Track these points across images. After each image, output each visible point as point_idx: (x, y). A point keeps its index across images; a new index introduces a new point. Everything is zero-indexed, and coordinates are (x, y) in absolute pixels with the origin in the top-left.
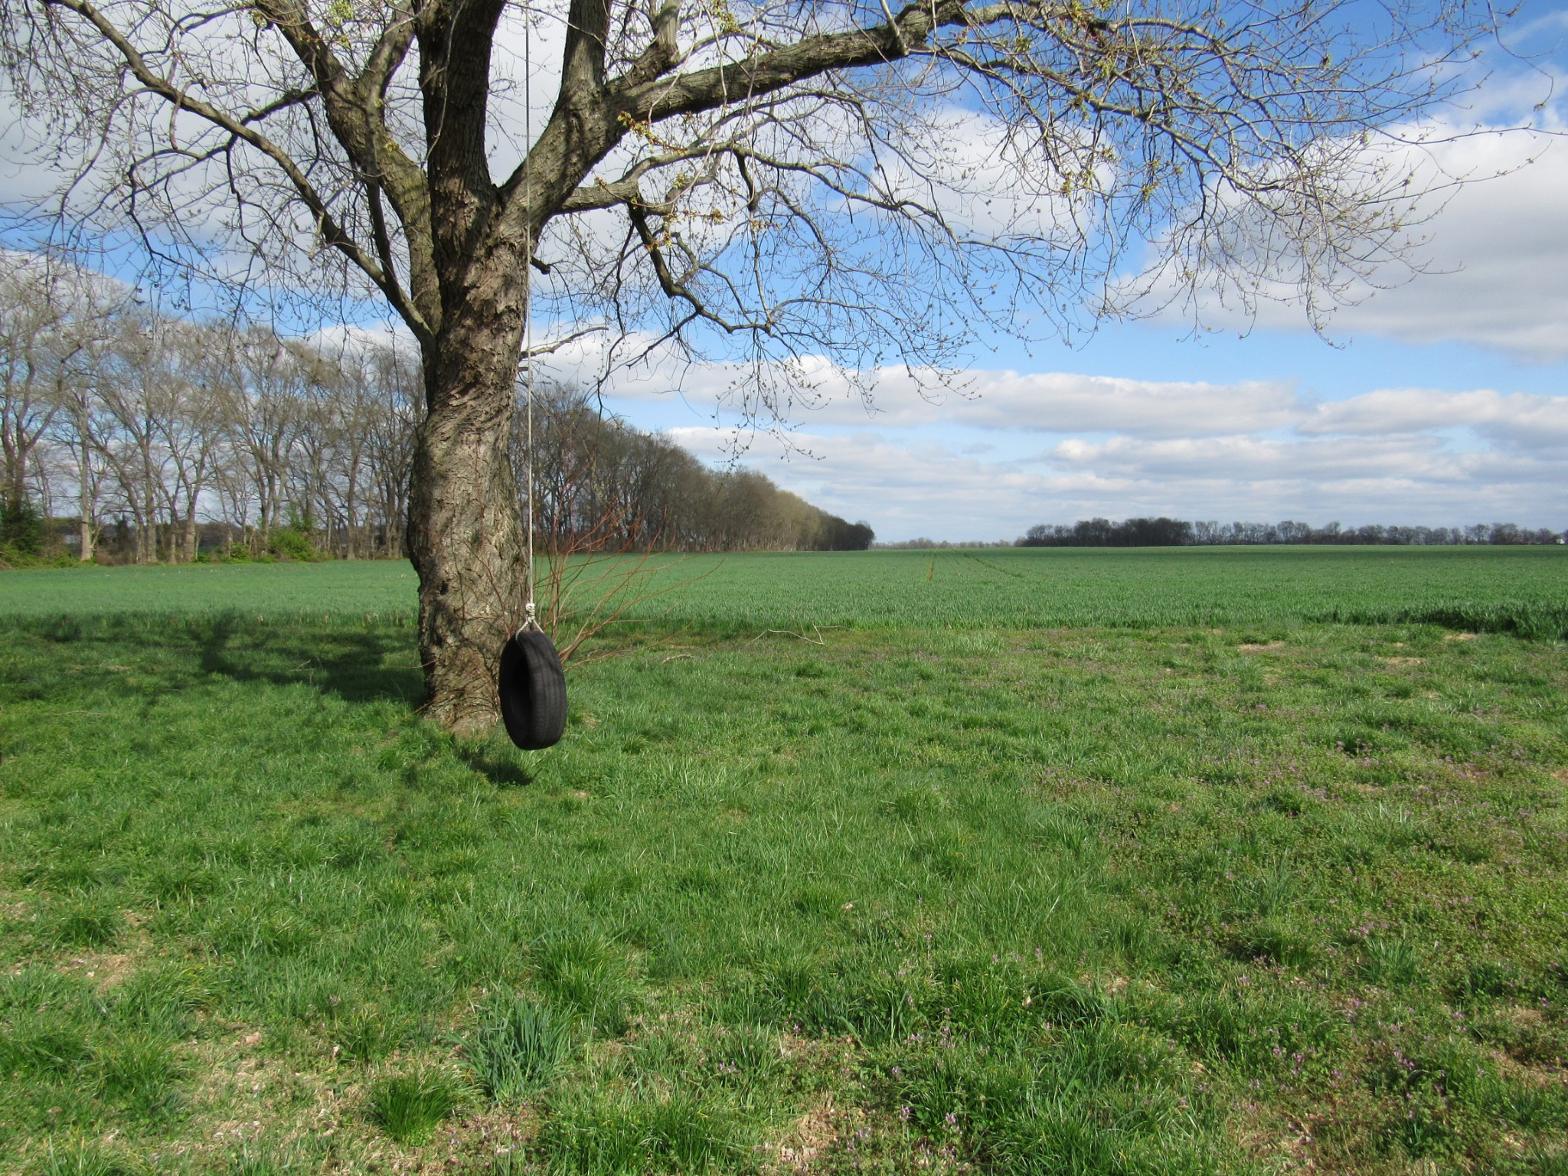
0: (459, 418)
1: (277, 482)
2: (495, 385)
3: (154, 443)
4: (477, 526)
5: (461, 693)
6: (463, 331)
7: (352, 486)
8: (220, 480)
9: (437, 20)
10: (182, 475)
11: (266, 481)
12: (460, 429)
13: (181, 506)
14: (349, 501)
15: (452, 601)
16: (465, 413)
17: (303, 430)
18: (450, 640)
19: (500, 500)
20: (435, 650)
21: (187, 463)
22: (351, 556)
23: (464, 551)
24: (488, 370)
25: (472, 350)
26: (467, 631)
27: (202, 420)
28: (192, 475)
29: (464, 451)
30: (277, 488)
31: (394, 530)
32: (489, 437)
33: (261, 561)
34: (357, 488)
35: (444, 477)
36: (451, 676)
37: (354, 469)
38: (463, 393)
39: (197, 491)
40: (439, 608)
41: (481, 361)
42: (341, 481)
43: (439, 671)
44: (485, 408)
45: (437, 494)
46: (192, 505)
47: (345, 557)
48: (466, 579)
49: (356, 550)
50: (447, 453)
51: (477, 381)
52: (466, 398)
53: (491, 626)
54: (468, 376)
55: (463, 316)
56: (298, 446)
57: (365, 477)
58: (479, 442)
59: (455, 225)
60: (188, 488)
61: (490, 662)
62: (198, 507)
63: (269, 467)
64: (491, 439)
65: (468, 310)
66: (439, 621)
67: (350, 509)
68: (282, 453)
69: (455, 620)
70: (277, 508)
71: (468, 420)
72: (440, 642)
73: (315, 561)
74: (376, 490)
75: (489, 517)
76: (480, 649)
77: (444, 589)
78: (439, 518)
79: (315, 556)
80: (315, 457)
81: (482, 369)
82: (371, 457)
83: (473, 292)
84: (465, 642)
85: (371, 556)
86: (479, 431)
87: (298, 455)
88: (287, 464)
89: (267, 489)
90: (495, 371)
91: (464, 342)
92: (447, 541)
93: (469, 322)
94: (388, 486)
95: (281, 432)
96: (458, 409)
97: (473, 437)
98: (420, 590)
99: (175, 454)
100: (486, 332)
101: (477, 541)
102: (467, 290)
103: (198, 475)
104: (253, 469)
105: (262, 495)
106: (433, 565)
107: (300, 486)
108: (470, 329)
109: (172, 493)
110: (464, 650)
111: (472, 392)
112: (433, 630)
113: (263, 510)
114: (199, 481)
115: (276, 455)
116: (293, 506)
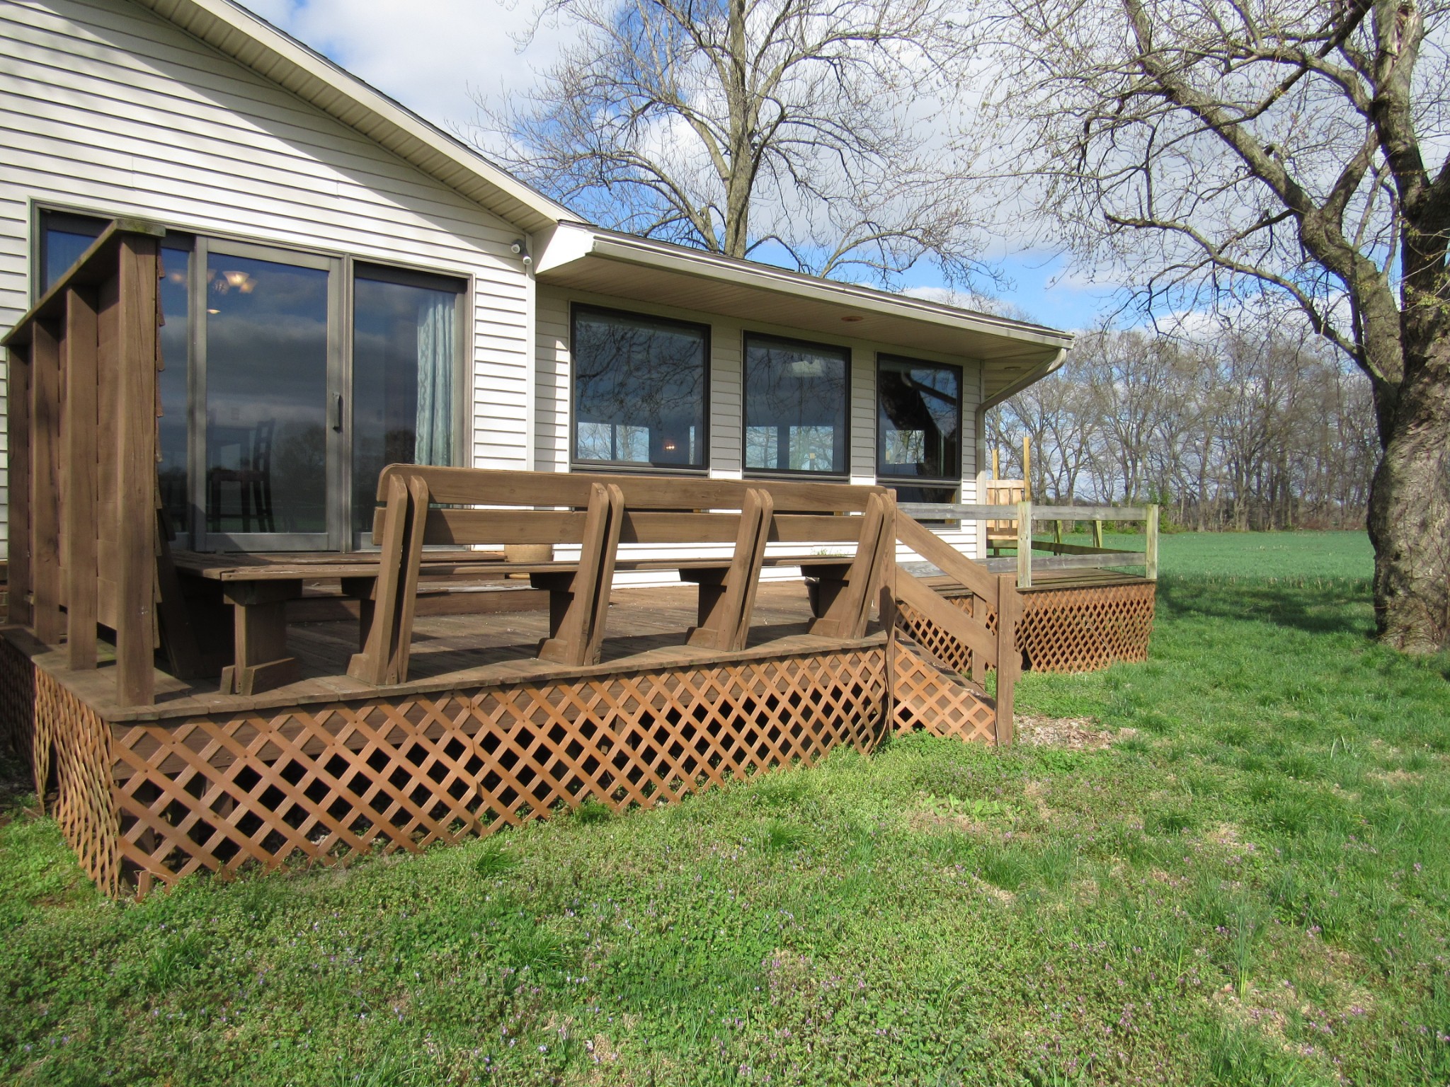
0: (1413, 442)
1: (1139, 464)
2: (1443, 420)
3: (1046, 435)
4: (1424, 515)
5: (1408, 629)
6: (1421, 386)
7: (1203, 465)
8: (1093, 464)
9: (1417, 202)
10: (1065, 463)
11: (1129, 463)
12: (1414, 450)
13: (1063, 485)
14: (1201, 478)
15: (1402, 566)
16: (1418, 439)
17: (1162, 417)
18: (1400, 592)
19: (1442, 498)
20: (1388, 598)
21: (1069, 451)
22: (1201, 528)
23: (1414, 532)
24: (1439, 409)
25: (1428, 398)
26: (1414, 587)
27: (1083, 415)
28: (1072, 462)
29: (1417, 465)
30: (1139, 468)
31: (1241, 504)
32: (1436, 454)
33: (1124, 532)
34: (1208, 467)
35: (1401, 482)
36: (1400, 617)
37: (1205, 449)
38: (1418, 426)
39: (1075, 474)
40: (1393, 570)
41: (1434, 404)
42: (1193, 460)
43: (1391, 613)
44: (1434, 435)
45: (1395, 493)
46: (1071, 485)
47: (1195, 529)
48: (1415, 551)
49: (1206, 523)
50: (1404, 466)
51: (1430, 417)
52: (1420, 429)
53: (1433, 584)
54: (1423, 415)
55: (1422, 375)
56: (1157, 431)
57: (1217, 453)
58: (1428, 458)
59: (1420, 320)
60: (1069, 471)
61: (1431, 609)
62: (1076, 488)
63: (1133, 451)
64: (1438, 455)
65: (1426, 372)
66: (1392, 579)
67: (1201, 486)
68: (1143, 438)
69: (1404, 579)
70: (1138, 487)
71: (1421, 444)
72: (1392, 593)
73: (1170, 533)
74: (1225, 470)
75: (1434, 509)
76: (1424, 600)
77: (1397, 557)
78: (1394, 510)
79: (1170, 528)
80: (1170, 440)
81: (1434, 410)
82: (1222, 437)
83: (1431, 360)
84: (1412, 594)
85: (1219, 529)
86: (1428, 450)
87: (1157, 440)
88: (1147, 448)
89: (1131, 470)
90: (1445, 410)
91: (1422, 393)
92: (1400, 525)
93: (1426, 380)
94: (1237, 464)
95: (1143, 421)
96: (1413, 437)
97: (1424, 455)
98: (1375, 558)
99: (1059, 445)
100: (1439, 385)
101: (1424, 526)
102: (1426, 359)
103: (1077, 461)
104: (1119, 454)
105: (1126, 475)
106: (1389, 541)
107: (1157, 465)
108: (1427, 384)
109: (1056, 474)
110: (1410, 600)
111: (1425, 425)
112: (1387, 584)
113: (1127, 488)
114: (1077, 467)
115: (1139, 441)
116: (1151, 484)
